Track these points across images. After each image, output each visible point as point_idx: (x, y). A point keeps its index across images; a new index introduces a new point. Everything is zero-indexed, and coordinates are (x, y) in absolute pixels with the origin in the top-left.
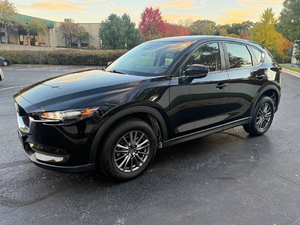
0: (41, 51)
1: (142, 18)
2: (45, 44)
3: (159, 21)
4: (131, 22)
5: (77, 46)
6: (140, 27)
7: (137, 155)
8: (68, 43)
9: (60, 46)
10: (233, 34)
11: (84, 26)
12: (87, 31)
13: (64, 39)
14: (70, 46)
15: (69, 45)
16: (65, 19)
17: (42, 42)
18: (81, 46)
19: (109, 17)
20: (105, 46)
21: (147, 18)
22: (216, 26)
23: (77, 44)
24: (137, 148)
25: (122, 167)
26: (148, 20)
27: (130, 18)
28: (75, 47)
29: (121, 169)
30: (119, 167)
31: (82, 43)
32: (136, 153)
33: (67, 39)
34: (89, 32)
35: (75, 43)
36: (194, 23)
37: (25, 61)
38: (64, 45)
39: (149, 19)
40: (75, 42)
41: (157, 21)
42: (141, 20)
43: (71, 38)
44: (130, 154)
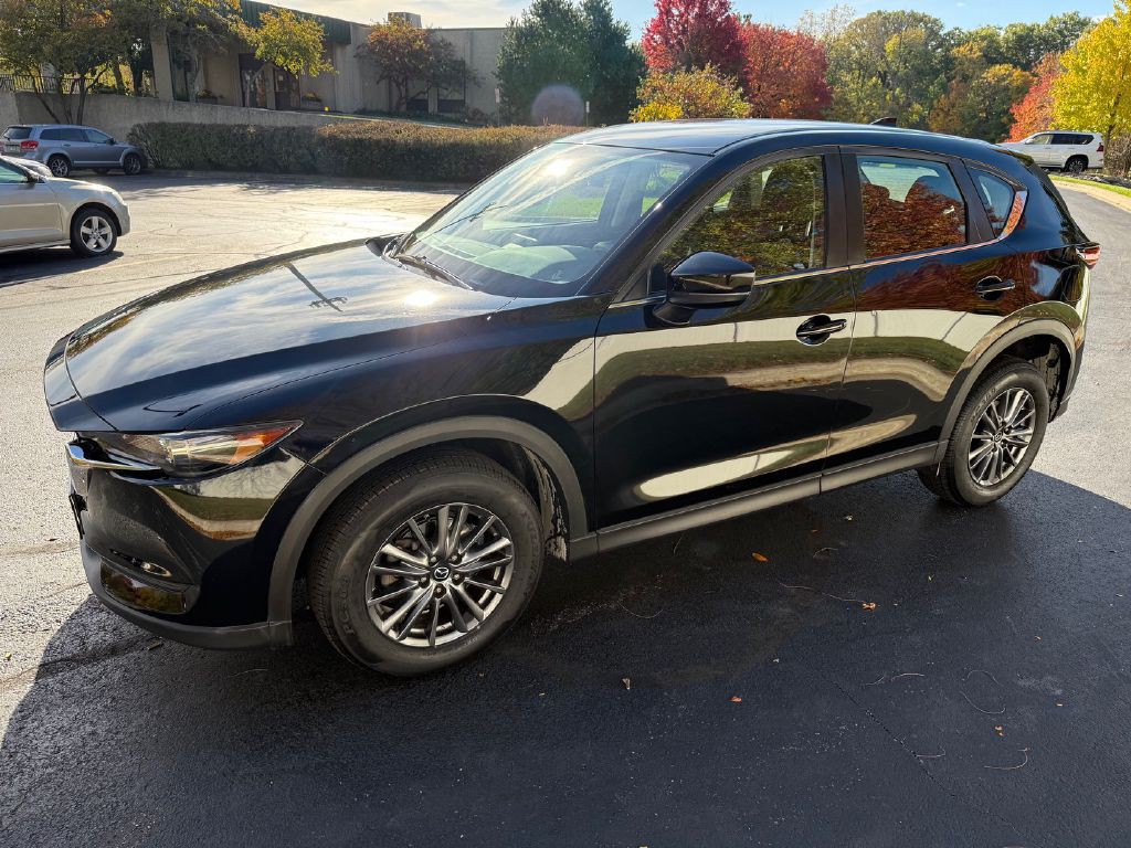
0: (296, 126)
1: (657, 5)
2: (319, 100)
3: (719, 20)
4: (614, 22)
5: (427, 109)
6: (649, 40)
7: (460, 588)
8: (395, 99)
9: (369, 107)
10: (1006, 66)
11: (450, 39)
12: (459, 55)
13: (383, 84)
14: (403, 108)
15: (399, 104)
16: (390, 14)
17: (311, 95)
18: (440, 110)
19: (534, 5)
20: (519, 108)
21: (677, 8)
22: (942, 33)
23: (426, 101)
24: (464, 565)
25: (398, 627)
26: (681, 15)
27: (610, 9)
28: (418, 112)
29: (392, 634)
30: (385, 626)
31: (442, 98)
32: (456, 582)
33: (394, 84)
34: (468, 62)
35: (421, 97)
36: (860, 23)
37: (246, 162)
38: (383, 106)
39: (683, 9)
40: (418, 94)
41: (711, 20)
42: (654, 14)
43: (406, 79)
44: (433, 583)
